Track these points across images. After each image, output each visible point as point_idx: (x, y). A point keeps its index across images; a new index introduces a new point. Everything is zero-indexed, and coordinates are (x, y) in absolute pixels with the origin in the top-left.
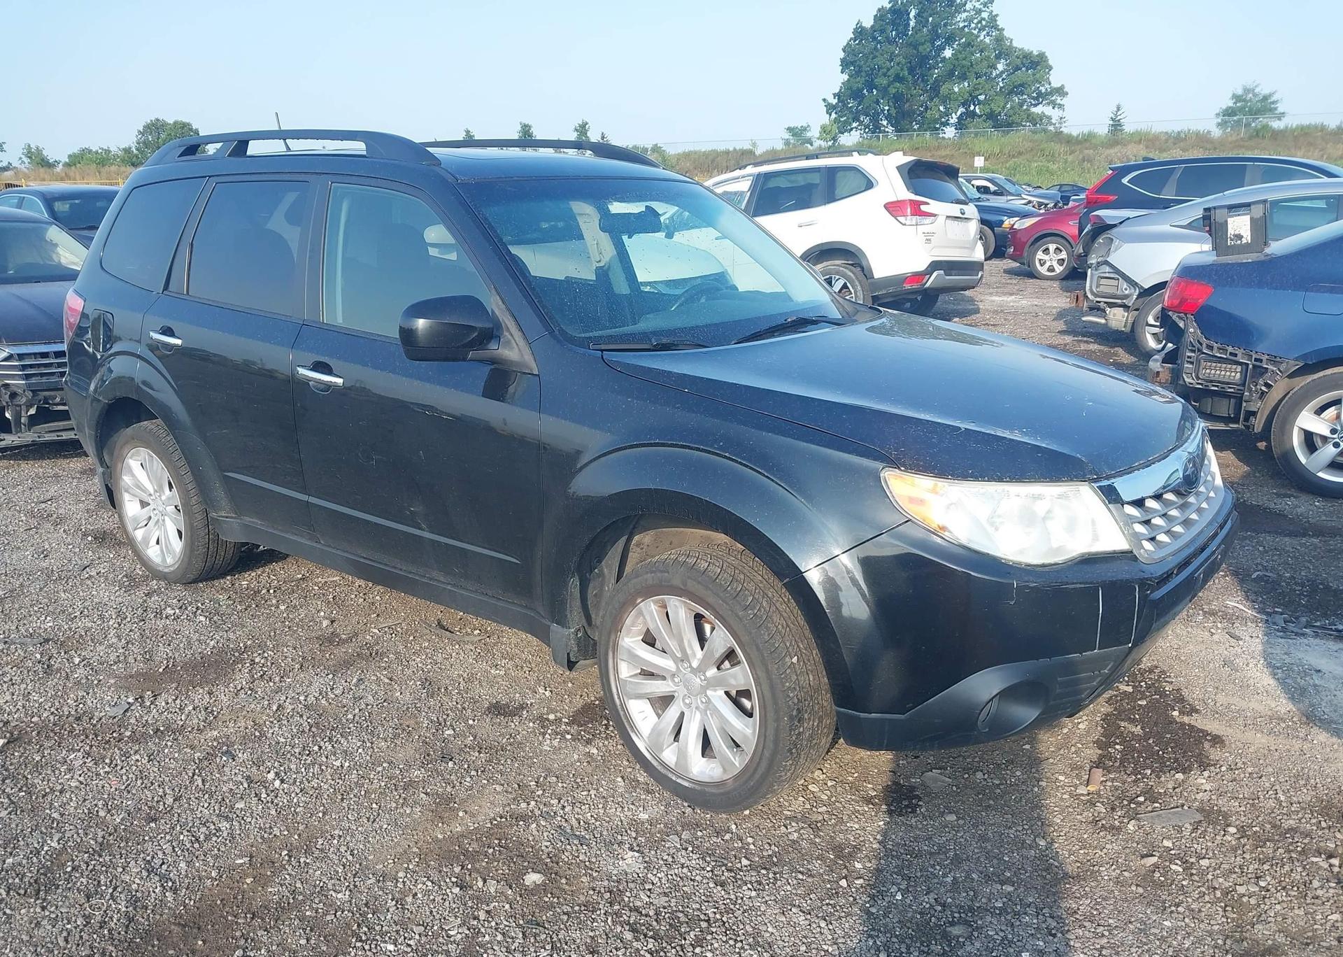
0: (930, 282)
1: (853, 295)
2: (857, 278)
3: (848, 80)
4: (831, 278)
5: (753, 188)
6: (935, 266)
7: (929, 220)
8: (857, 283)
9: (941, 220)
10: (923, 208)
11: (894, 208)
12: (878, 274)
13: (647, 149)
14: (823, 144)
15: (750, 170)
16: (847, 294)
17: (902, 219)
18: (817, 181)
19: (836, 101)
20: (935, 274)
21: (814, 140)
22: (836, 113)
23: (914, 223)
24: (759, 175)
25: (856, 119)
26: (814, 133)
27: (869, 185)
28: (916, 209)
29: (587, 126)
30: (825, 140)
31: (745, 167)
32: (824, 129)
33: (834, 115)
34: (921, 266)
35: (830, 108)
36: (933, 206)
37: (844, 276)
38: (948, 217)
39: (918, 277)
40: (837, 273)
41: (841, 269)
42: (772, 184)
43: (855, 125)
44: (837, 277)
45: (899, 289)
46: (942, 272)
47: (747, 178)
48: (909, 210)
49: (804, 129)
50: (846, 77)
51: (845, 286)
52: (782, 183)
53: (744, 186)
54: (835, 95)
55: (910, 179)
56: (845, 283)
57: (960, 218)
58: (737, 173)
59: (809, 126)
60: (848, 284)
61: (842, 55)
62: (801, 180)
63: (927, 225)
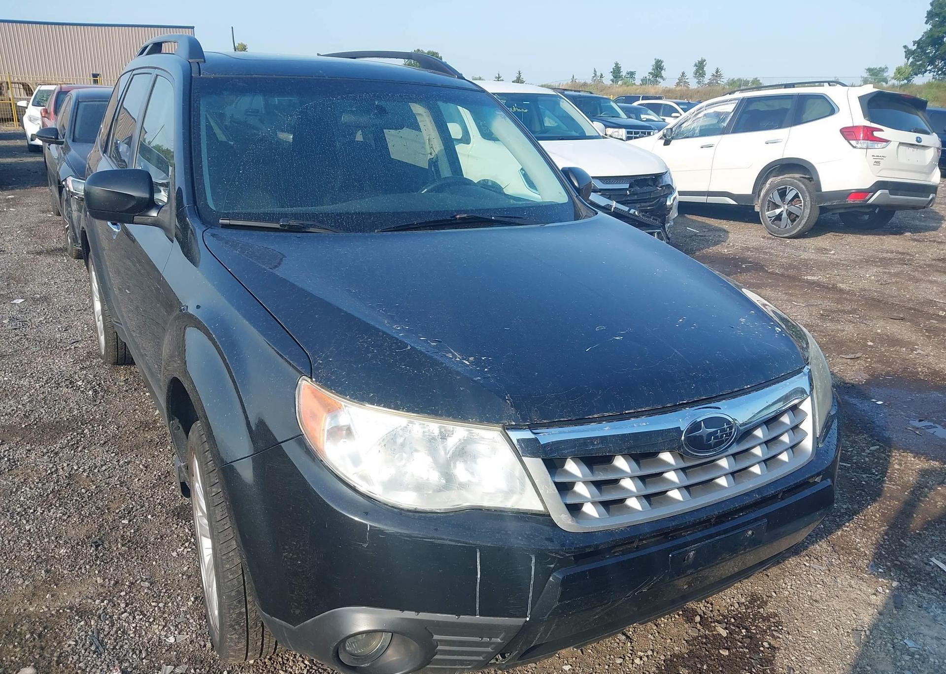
0: (873, 199)
1: (803, 204)
2: (808, 190)
3: (931, 29)
4: (786, 188)
5: (736, 110)
6: (880, 185)
7: (880, 145)
8: (807, 194)
9: (893, 146)
10: (876, 134)
11: (849, 133)
12: (826, 188)
13: (748, 81)
14: (896, 82)
15: (738, 95)
16: (798, 202)
17: (854, 143)
18: (789, 107)
19: (915, 47)
20: (879, 193)
21: (889, 79)
22: (913, 58)
23: (865, 146)
24: (743, 99)
25: (932, 62)
26: (890, 73)
27: (832, 110)
28: (869, 135)
29: (705, 63)
30: (898, 79)
31: (734, 92)
32: (899, 71)
33: (911, 60)
34: (867, 184)
35: (909, 53)
36: (887, 133)
37: (798, 187)
38: (901, 144)
39: (862, 193)
40: (791, 184)
41: (795, 181)
42: (752, 107)
43: (929, 68)
44: (792, 188)
45: (842, 203)
46: (887, 191)
47: (733, 102)
48: (862, 135)
49: (882, 70)
50: (929, 27)
51: (796, 196)
52: (762, 107)
53: (730, 108)
54: (915, 42)
55: (869, 108)
56: (797, 193)
57: (917, 145)
58: (728, 97)
59: (886, 68)
60: (800, 195)
61: (929, 8)
62: (777, 105)
63: (878, 150)
